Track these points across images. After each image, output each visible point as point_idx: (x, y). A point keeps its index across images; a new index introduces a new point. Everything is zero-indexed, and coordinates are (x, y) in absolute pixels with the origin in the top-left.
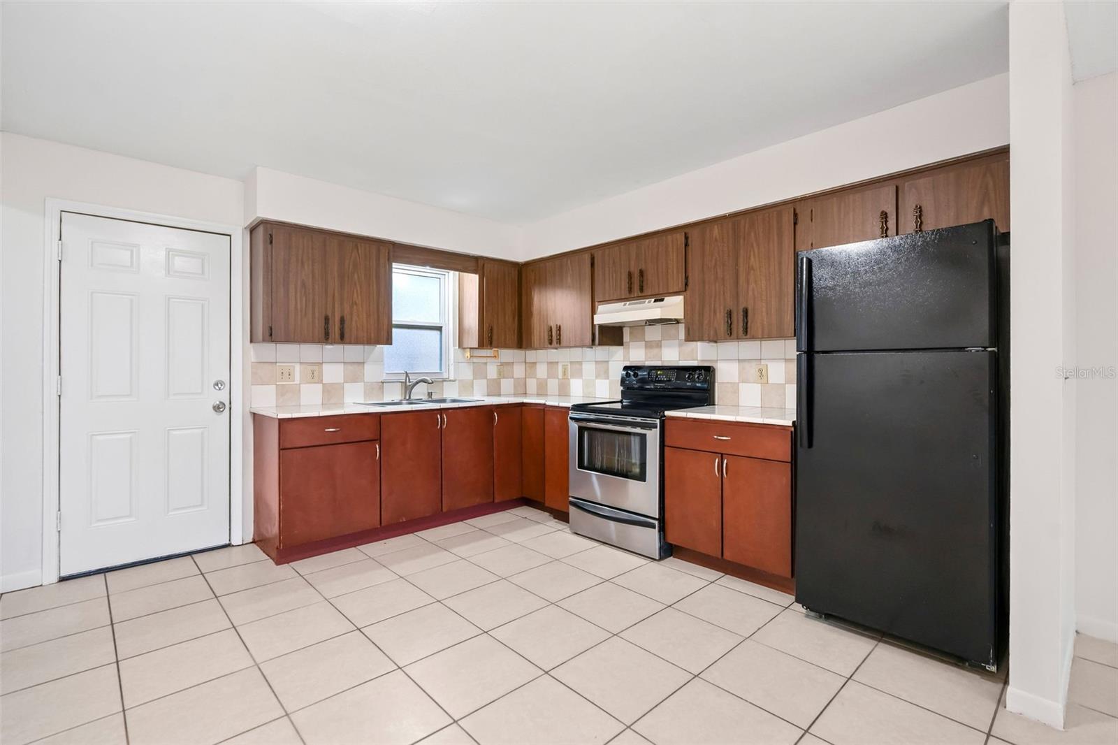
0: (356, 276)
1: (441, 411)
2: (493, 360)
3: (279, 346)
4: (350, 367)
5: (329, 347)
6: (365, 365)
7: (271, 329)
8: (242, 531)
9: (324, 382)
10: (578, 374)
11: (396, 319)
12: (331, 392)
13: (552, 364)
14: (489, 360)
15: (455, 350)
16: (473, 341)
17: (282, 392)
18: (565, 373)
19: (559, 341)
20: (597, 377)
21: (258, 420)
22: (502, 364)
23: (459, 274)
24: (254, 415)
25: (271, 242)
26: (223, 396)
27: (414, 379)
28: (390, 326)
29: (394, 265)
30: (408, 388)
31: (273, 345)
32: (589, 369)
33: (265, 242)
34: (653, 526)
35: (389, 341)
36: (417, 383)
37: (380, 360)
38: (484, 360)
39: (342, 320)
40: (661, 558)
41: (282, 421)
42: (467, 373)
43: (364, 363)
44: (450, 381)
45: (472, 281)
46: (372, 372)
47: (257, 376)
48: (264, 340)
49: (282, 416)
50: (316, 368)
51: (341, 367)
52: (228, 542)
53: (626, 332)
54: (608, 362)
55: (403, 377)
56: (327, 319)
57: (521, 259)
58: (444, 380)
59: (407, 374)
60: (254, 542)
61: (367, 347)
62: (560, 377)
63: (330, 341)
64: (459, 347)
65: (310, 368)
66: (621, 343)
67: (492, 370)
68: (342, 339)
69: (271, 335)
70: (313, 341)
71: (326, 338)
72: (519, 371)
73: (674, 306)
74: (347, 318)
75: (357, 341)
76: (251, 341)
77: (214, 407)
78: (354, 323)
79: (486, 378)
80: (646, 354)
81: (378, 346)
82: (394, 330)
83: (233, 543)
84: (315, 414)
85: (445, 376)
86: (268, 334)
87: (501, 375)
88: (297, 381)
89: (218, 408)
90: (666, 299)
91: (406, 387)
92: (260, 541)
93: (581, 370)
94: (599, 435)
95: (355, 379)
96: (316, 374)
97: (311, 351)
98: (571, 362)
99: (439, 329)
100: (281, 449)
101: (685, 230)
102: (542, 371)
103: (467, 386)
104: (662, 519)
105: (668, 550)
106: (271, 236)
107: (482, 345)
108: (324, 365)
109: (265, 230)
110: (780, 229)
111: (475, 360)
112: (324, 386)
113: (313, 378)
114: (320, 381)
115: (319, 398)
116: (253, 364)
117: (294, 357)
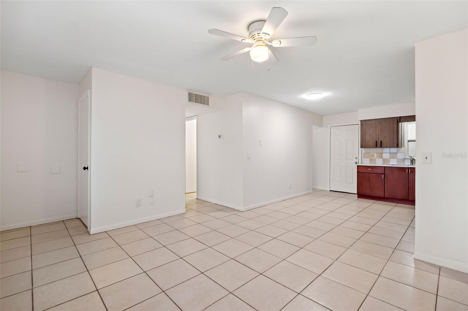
0: (386, 130)
1: (408, 168)
3: (370, 149)
4: (392, 154)
7: (362, 145)
12: (384, 161)
17: (371, 160)
26: (357, 161)
30: (412, 161)
31: (368, 149)
39: (381, 141)
43: (397, 153)
46: (400, 156)
47: (365, 156)
50: (380, 154)
51: (389, 154)
55: (410, 158)
56: (376, 142)
71: (377, 146)
74: (383, 141)
75: (386, 147)
78: (385, 142)
88: (375, 158)
95: (393, 157)
96: (381, 156)
97: (380, 150)
106: (362, 124)
108: (383, 154)
112: (383, 159)
113: (380, 157)
114: (382, 158)
115: (382, 163)
116: (364, 153)
117: (374, 152)
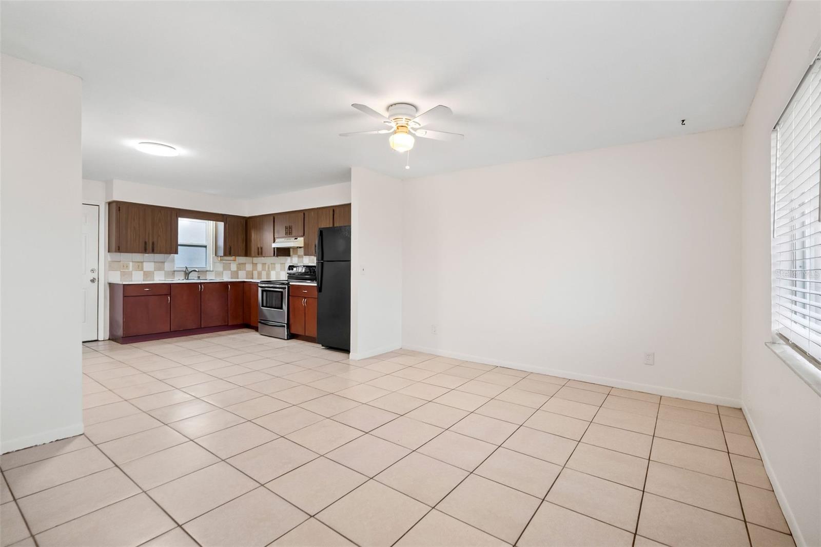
0: (160, 225)
1: (201, 283)
2: (234, 262)
3: (122, 254)
4: (157, 264)
5: (147, 255)
6: (165, 263)
7: (119, 247)
8: (104, 334)
9: (144, 270)
10: (274, 269)
11: (180, 241)
12: (147, 274)
13: (264, 264)
14: (232, 262)
15: (213, 257)
16: (221, 253)
17: (123, 274)
18: (269, 268)
19: (262, 253)
20: (281, 270)
21: (112, 286)
22: (239, 264)
23: (216, 223)
24: (110, 284)
25: (119, 210)
26: (95, 275)
27: (190, 270)
28: (177, 245)
29: (179, 219)
30: (187, 274)
31: (119, 254)
32: (278, 266)
33: (116, 210)
34: (284, 326)
35: (176, 253)
36: (191, 271)
37: (173, 261)
38: (230, 262)
39: (153, 243)
40: (287, 339)
41: (124, 285)
42: (220, 267)
44: (210, 271)
45: (221, 225)
46: (167, 266)
47: (111, 267)
48: (116, 252)
49: (124, 283)
50: (140, 264)
51: (153, 263)
52: (96, 339)
53: (291, 250)
54: (285, 263)
55: (185, 269)
56: (146, 243)
57: (247, 215)
58: (207, 271)
59: (186, 268)
60: (109, 339)
61: (166, 255)
62: (267, 270)
63: (147, 252)
64: (215, 255)
65: (137, 264)
66: (289, 255)
67: (234, 267)
68: (153, 251)
69: (119, 250)
70: (139, 252)
71: (145, 251)
72: (249, 267)
73: (300, 242)
74: (155, 243)
75: (161, 253)
76: (109, 252)
77: (91, 280)
78: (159, 245)
79: (230, 270)
80: (298, 260)
81: (172, 255)
82: (179, 247)
83: (99, 339)
84: (140, 283)
85: (208, 269)
86: (118, 248)
87: (239, 269)
88: (131, 269)
89: (93, 281)
90: (298, 238)
91: (186, 273)
92: (113, 338)
93: (275, 267)
94: (268, 293)
95: (160, 269)
96: (140, 266)
97: (138, 257)
98: (271, 264)
99: (205, 247)
100: (124, 296)
101: (304, 212)
102: (259, 267)
103: (220, 274)
104: (288, 324)
105: (292, 336)
106: (119, 208)
107: (225, 255)
108: (144, 263)
109: (117, 205)
110: (329, 217)
111: (224, 262)
112: (144, 272)
113: (138, 268)
114: (142, 270)
115: (142, 278)
116: (109, 262)
117: (129, 259)
